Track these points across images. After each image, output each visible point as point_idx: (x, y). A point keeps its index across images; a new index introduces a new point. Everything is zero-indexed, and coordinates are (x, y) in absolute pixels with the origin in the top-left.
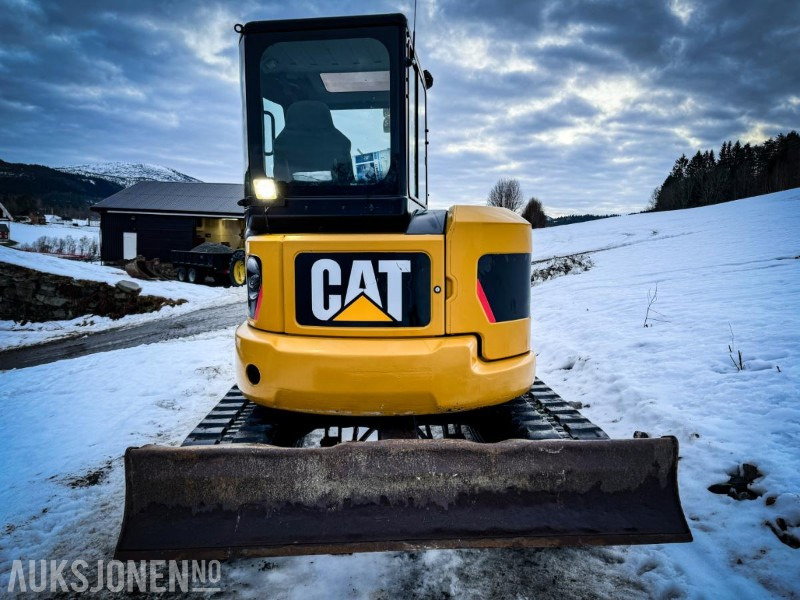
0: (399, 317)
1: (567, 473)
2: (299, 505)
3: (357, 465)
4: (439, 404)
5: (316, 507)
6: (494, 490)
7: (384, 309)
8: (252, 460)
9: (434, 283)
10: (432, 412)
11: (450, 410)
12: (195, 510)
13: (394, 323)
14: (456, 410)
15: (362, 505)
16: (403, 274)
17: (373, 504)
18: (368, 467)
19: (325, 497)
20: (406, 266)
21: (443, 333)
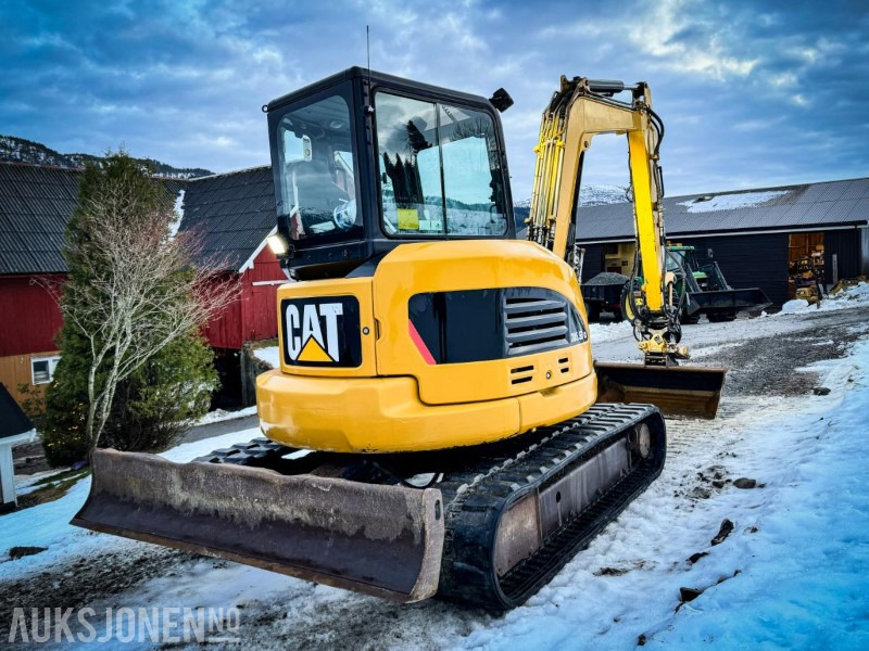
0: (337, 359)
1: (336, 512)
2: (171, 506)
3: (198, 481)
4: (351, 443)
5: (178, 511)
6: (286, 519)
7: (326, 350)
8: (147, 467)
9: (362, 326)
10: (342, 450)
11: (364, 450)
12: (121, 499)
13: (333, 364)
14: (370, 452)
15: (203, 515)
16: (338, 316)
17: (209, 515)
18: (205, 484)
19: (185, 503)
20: (338, 308)
21: (375, 374)
